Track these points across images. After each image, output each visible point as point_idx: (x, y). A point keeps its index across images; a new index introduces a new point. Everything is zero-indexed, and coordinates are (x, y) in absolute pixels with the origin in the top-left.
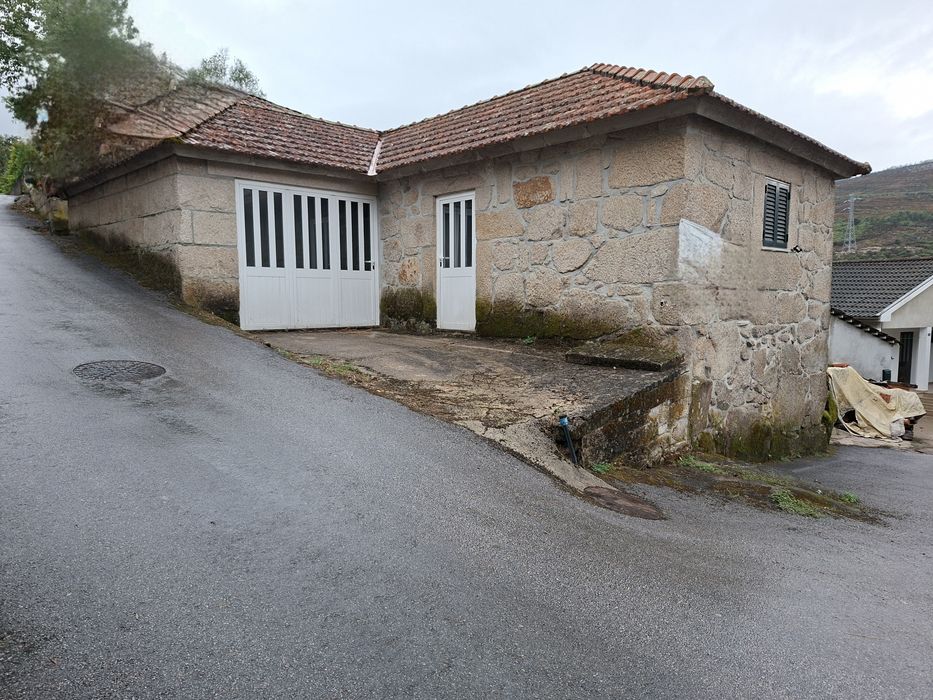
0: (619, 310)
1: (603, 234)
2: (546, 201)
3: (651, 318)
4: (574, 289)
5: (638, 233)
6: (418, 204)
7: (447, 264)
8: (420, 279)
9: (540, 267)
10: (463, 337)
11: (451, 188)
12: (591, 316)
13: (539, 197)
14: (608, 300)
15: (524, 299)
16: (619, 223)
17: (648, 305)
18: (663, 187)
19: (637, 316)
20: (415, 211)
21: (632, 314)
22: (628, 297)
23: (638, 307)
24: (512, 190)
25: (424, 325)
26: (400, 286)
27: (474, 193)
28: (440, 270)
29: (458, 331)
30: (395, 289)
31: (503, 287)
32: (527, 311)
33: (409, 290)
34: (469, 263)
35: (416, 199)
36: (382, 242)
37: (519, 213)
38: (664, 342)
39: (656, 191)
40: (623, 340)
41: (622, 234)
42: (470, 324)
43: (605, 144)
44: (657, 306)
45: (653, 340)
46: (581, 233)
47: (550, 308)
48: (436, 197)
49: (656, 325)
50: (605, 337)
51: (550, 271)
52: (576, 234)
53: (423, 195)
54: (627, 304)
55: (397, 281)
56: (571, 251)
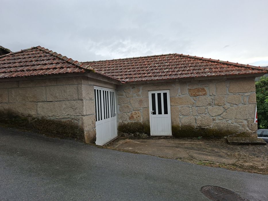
0: (237, 127)
1: (228, 105)
2: (204, 95)
3: (248, 129)
4: (217, 121)
5: (241, 106)
6: (140, 93)
7: (154, 113)
8: (142, 119)
9: (203, 115)
10: (167, 138)
11: (158, 89)
12: (226, 129)
13: (201, 93)
14: (232, 124)
15: (195, 125)
16: (234, 102)
17: (246, 125)
18: (249, 94)
19: (243, 129)
20: (138, 95)
21: (241, 128)
22: (240, 123)
23: (243, 126)
24: (187, 91)
25: (145, 135)
26: (129, 121)
27: (169, 91)
28: (151, 116)
29: (163, 136)
30: (126, 123)
31: (184, 121)
32: (196, 128)
33: (136, 123)
34: (166, 112)
35: (139, 91)
36: (118, 106)
37: (191, 98)
38: (253, 135)
39: (246, 94)
40: (238, 136)
41: (235, 106)
42: (169, 133)
43: (226, 81)
44: (250, 126)
45: (249, 135)
46: (220, 105)
47: (208, 127)
48: (148, 91)
49: (250, 131)
50: (231, 135)
51: (207, 116)
52: (217, 105)
53: (142, 90)
54: (239, 125)
55: (128, 119)
56: (215, 110)
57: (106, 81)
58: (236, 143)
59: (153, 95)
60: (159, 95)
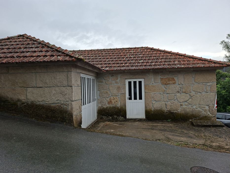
0: (200, 112)
1: (193, 93)
2: (174, 84)
3: (209, 113)
4: (184, 106)
5: (204, 93)
6: (118, 80)
7: (130, 99)
8: (119, 104)
9: (172, 101)
10: (141, 121)
11: (134, 77)
12: (191, 113)
13: (171, 82)
14: (196, 109)
15: (165, 109)
16: (199, 91)
17: (208, 110)
18: (211, 84)
19: (205, 113)
20: (116, 83)
21: (203, 112)
22: (203, 108)
23: (205, 111)
24: (160, 80)
25: (121, 118)
26: (108, 105)
27: (143, 79)
28: (127, 101)
29: (138, 119)
30: (105, 107)
31: (156, 106)
32: (167, 112)
33: (114, 107)
34: (141, 98)
35: (117, 79)
36: (98, 92)
37: (163, 86)
38: (213, 119)
39: (208, 84)
40: (201, 119)
41: (199, 93)
42: (143, 116)
43: (192, 72)
44: (211, 110)
45: (210, 118)
46: (187, 92)
47: (176, 111)
48: (126, 79)
49: (211, 115)
50: (195, 118)
51: (176, 102)
52: (185, 93)
53: (120, 78)
54: (202, 110)
55: (107, 104)
56: (183, 97)
57: (91, 69)
58: (200, 125)
59: (130, 83)
60: (135, 83)
